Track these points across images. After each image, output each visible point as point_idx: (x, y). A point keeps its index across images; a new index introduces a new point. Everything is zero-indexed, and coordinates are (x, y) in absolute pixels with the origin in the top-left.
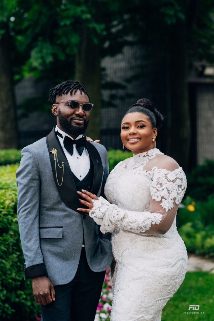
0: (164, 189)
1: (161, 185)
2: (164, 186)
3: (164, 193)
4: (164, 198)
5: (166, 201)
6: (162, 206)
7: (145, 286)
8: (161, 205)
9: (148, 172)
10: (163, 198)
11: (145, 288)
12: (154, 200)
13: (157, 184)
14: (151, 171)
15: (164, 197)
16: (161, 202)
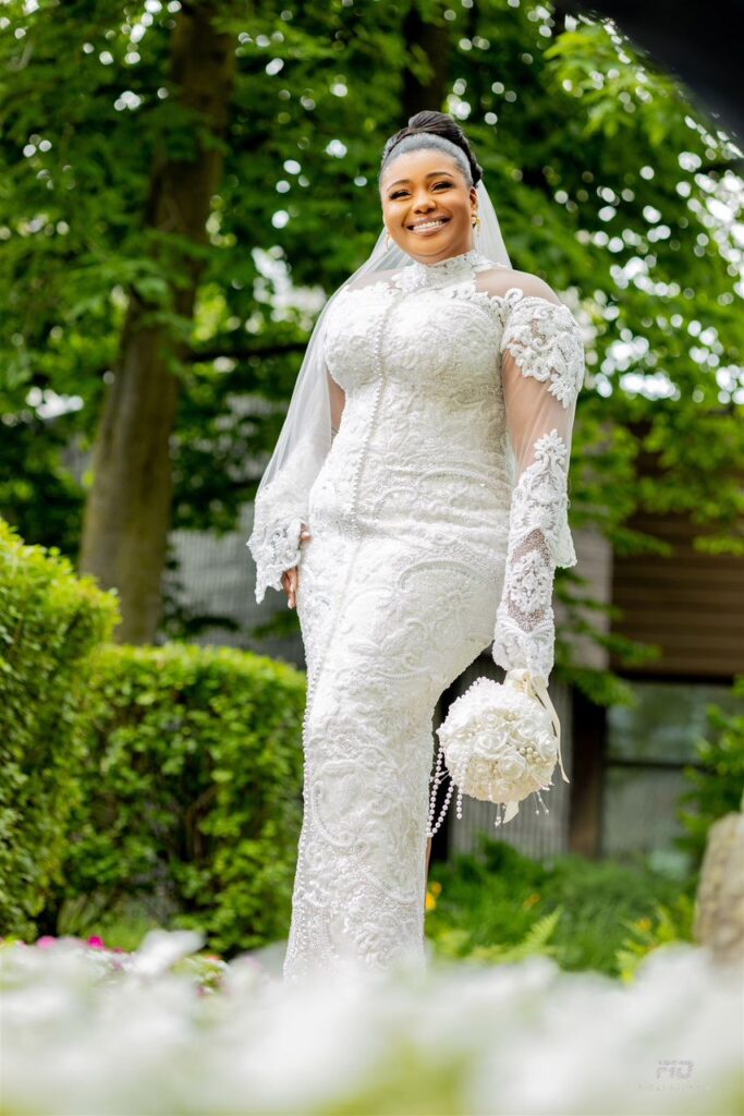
0: (551, 349)
1: (544, 337)
2: (551, 342)
3: (553, 359)
4: (556, 372)
5: (561, 379)
6: (553, 394)
7: (452, 589)
8: (549, 390)
9: (494, 298)
10: (553, 370)
11: (449, 595)
12: (528, 377)
13: (534, 337)
14: (503, 297)
15: (556, 368)
16: (548, 382)
